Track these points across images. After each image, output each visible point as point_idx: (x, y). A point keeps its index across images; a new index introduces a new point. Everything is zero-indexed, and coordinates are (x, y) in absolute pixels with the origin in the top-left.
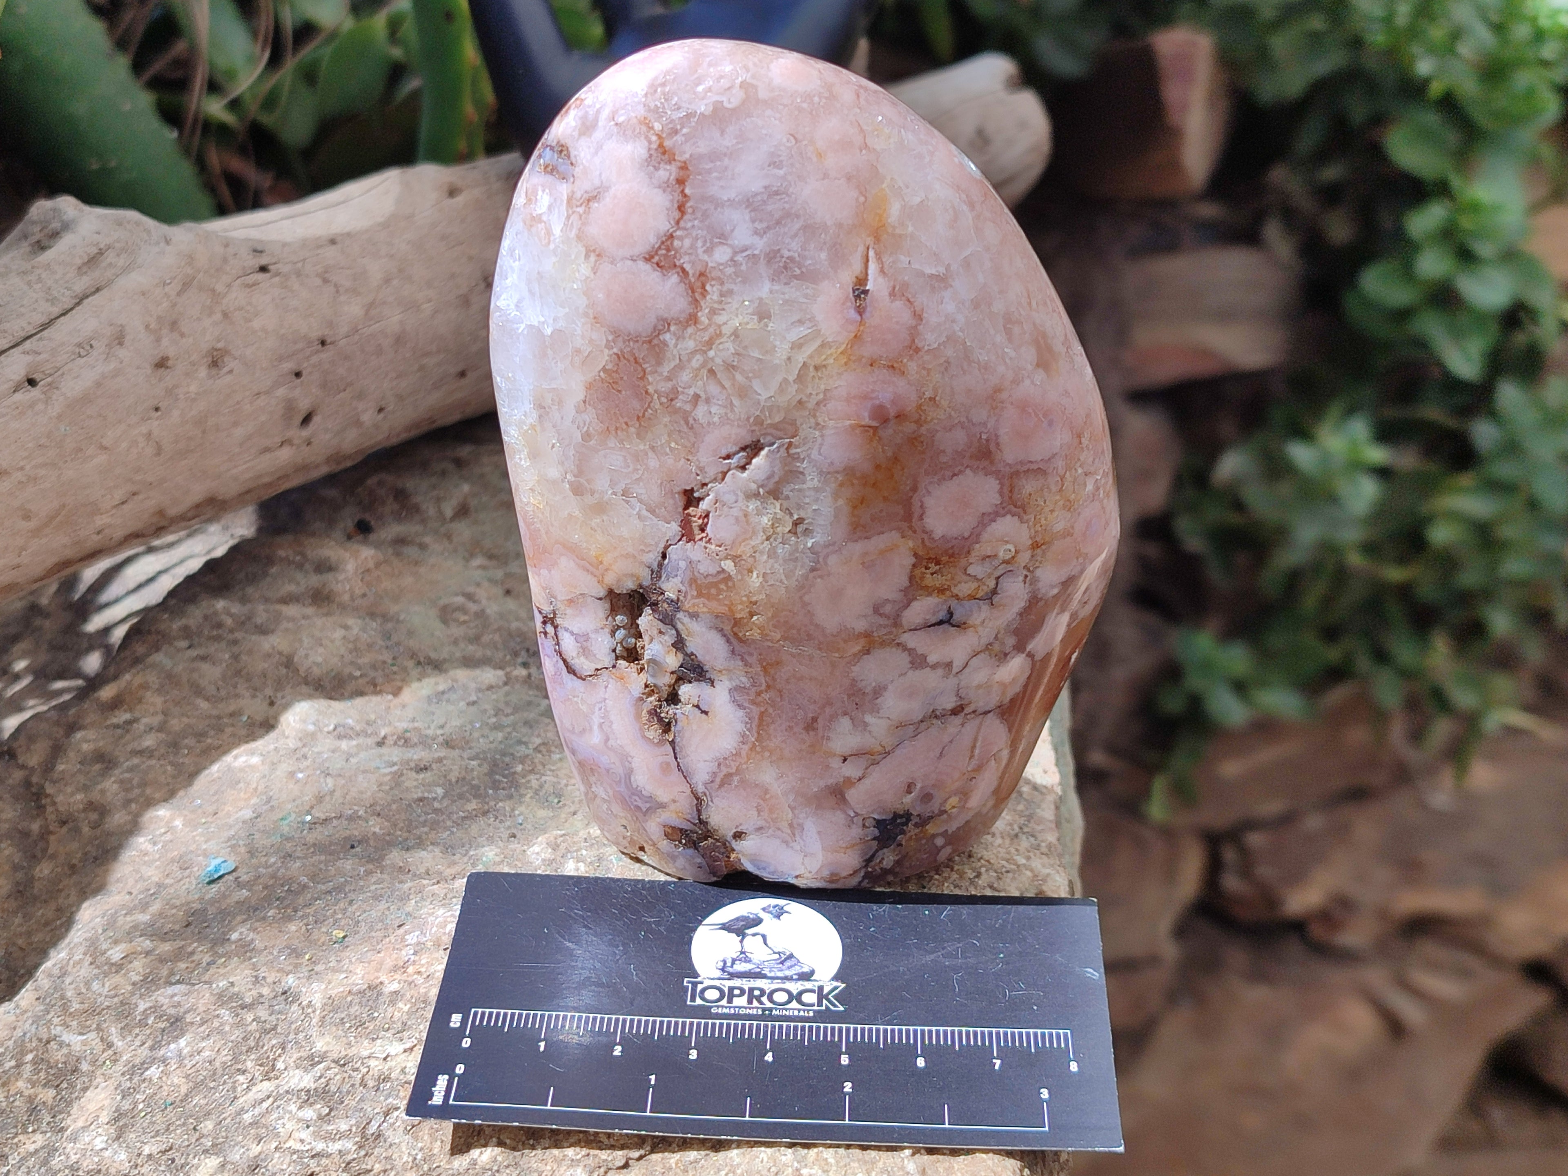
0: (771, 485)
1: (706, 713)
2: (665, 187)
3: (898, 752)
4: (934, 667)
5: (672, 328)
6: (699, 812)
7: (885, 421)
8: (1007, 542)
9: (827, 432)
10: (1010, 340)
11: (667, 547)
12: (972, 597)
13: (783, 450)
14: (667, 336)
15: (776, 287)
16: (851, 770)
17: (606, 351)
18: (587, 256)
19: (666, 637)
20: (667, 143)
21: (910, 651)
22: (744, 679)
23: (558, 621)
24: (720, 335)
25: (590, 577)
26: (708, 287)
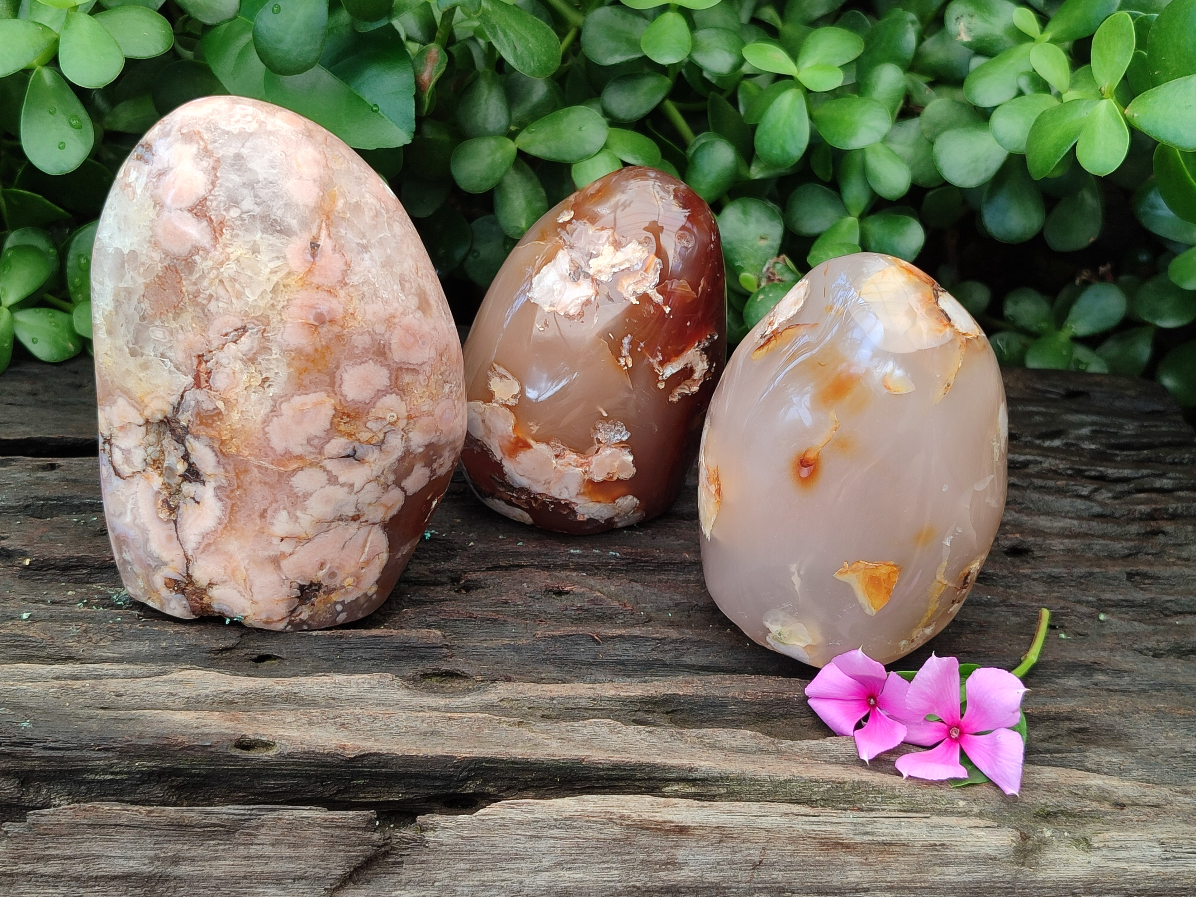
0: (251, 355)
1: (198, 503)
2: (205, 171)
3: (316, 540)
4: (342, 485)
5: (201, 252)
6: (188, 568)
7: (323, 323)
8: (392, 411)
9: (288, 325)
10: (403, 289)
11: (184, 392)
12: (368, 442)
13: (260, 333)
14: (197, 258)
15: (265, 236)
16: (286, 547)
17: (160, 265)
18: (155, 207)
19: (179, 452)
20: (210, 147)
21: (328, 472)
22: (224, 481)
23: (113, 441)
24: (228, 259)
25: (135, 411)
26: (224, 231)
